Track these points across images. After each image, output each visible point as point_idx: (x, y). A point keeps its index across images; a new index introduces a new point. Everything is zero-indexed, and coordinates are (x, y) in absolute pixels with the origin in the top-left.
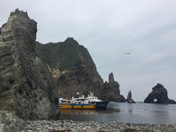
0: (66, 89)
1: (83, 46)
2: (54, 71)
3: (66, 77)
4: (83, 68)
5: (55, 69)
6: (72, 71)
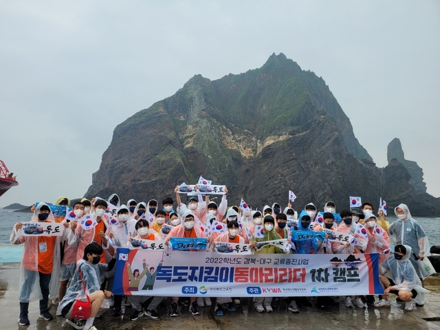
1: (313, 73)
2: (244, 142)
4: (323, 124)
5: (244, 136)
6: (290, 136)
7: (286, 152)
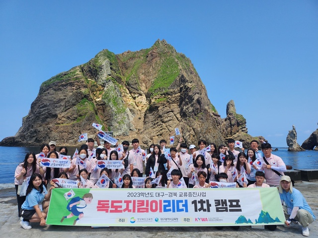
0: (161, 128)
1: (184, 55)
2: (138, 99)
3: (159, 107)
4: (190, 89)
5: (138, 95)
6: (169, 96)
7: (166, 106)
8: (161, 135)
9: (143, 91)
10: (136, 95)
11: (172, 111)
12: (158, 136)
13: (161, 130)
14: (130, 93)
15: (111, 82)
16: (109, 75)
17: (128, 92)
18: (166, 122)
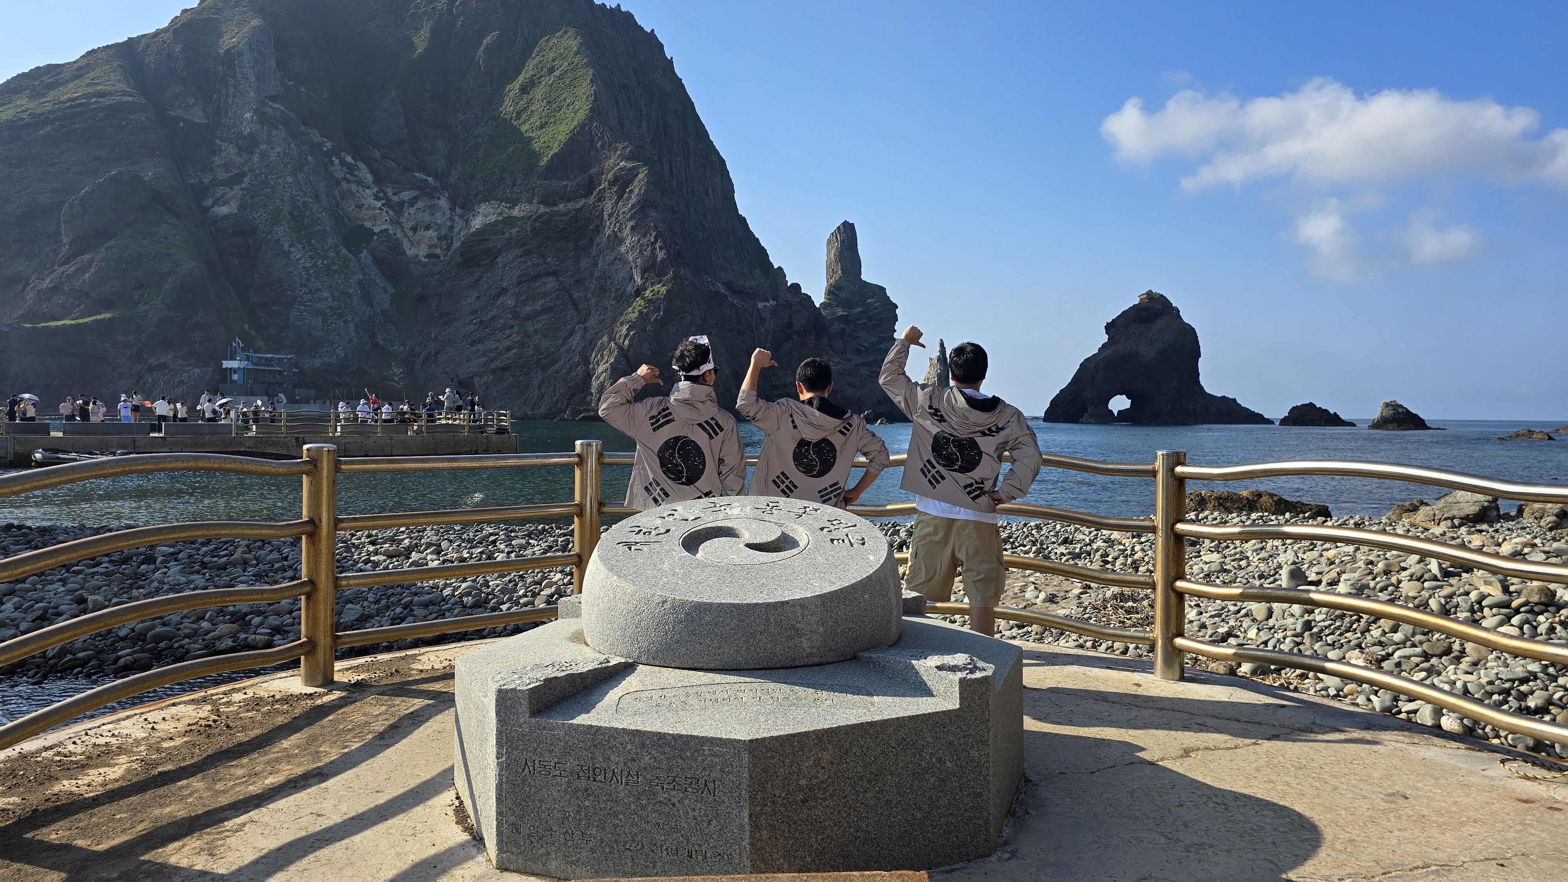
0: (507, 343)
1: (629, 16)
2: (412, 210)
3: (499, 252)
5: (414, 193)
6: (543, 209)
7: (528, 253)
8: (505, 369)
9: (436, 178)
10: (406, 195)
11: (554, 273)
12: (494, 371)
13: (509, 348)
14: (379, 180)
15: (279, 134)
16: (273, 99)
17: (369, 178)
18: (529, 317)
